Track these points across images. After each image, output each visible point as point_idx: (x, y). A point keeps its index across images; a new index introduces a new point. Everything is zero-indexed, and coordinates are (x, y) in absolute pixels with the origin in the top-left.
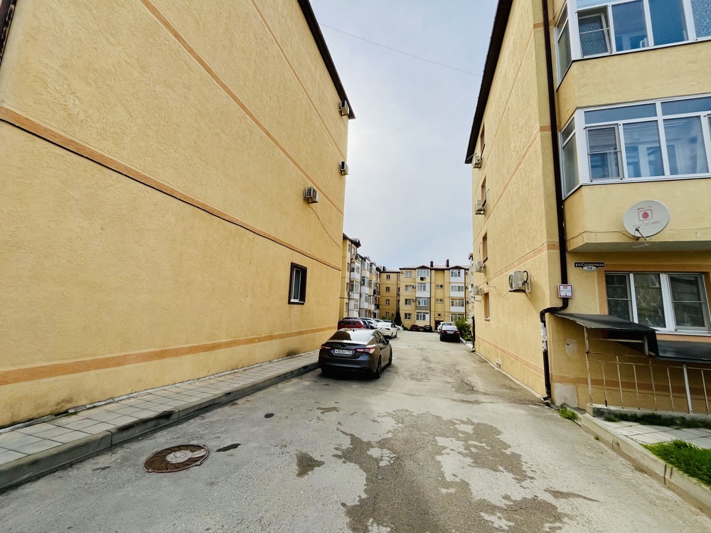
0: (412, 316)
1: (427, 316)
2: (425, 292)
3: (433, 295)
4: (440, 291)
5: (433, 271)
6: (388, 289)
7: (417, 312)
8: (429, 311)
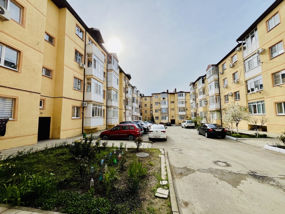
2: (165, 105)
3: (169, 107)
5: (169, 95)
6: (146, 105)
7: (162, 116)
8: (168, 115)
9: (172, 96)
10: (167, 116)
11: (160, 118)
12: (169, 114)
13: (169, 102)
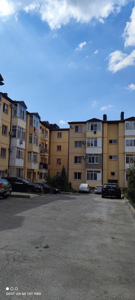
0: (82, 176)
1: (99, 176)
2: (96, 148)
3: (105, 151)
4: (113, 146)
5: (106, 125)
6: (59, 148)
7: (88, 171)
8: (100, 170)
9: (113, 127)
10: (99, 172)
11: (84, 175)
12: (105, 167)
13: (106, 141)
